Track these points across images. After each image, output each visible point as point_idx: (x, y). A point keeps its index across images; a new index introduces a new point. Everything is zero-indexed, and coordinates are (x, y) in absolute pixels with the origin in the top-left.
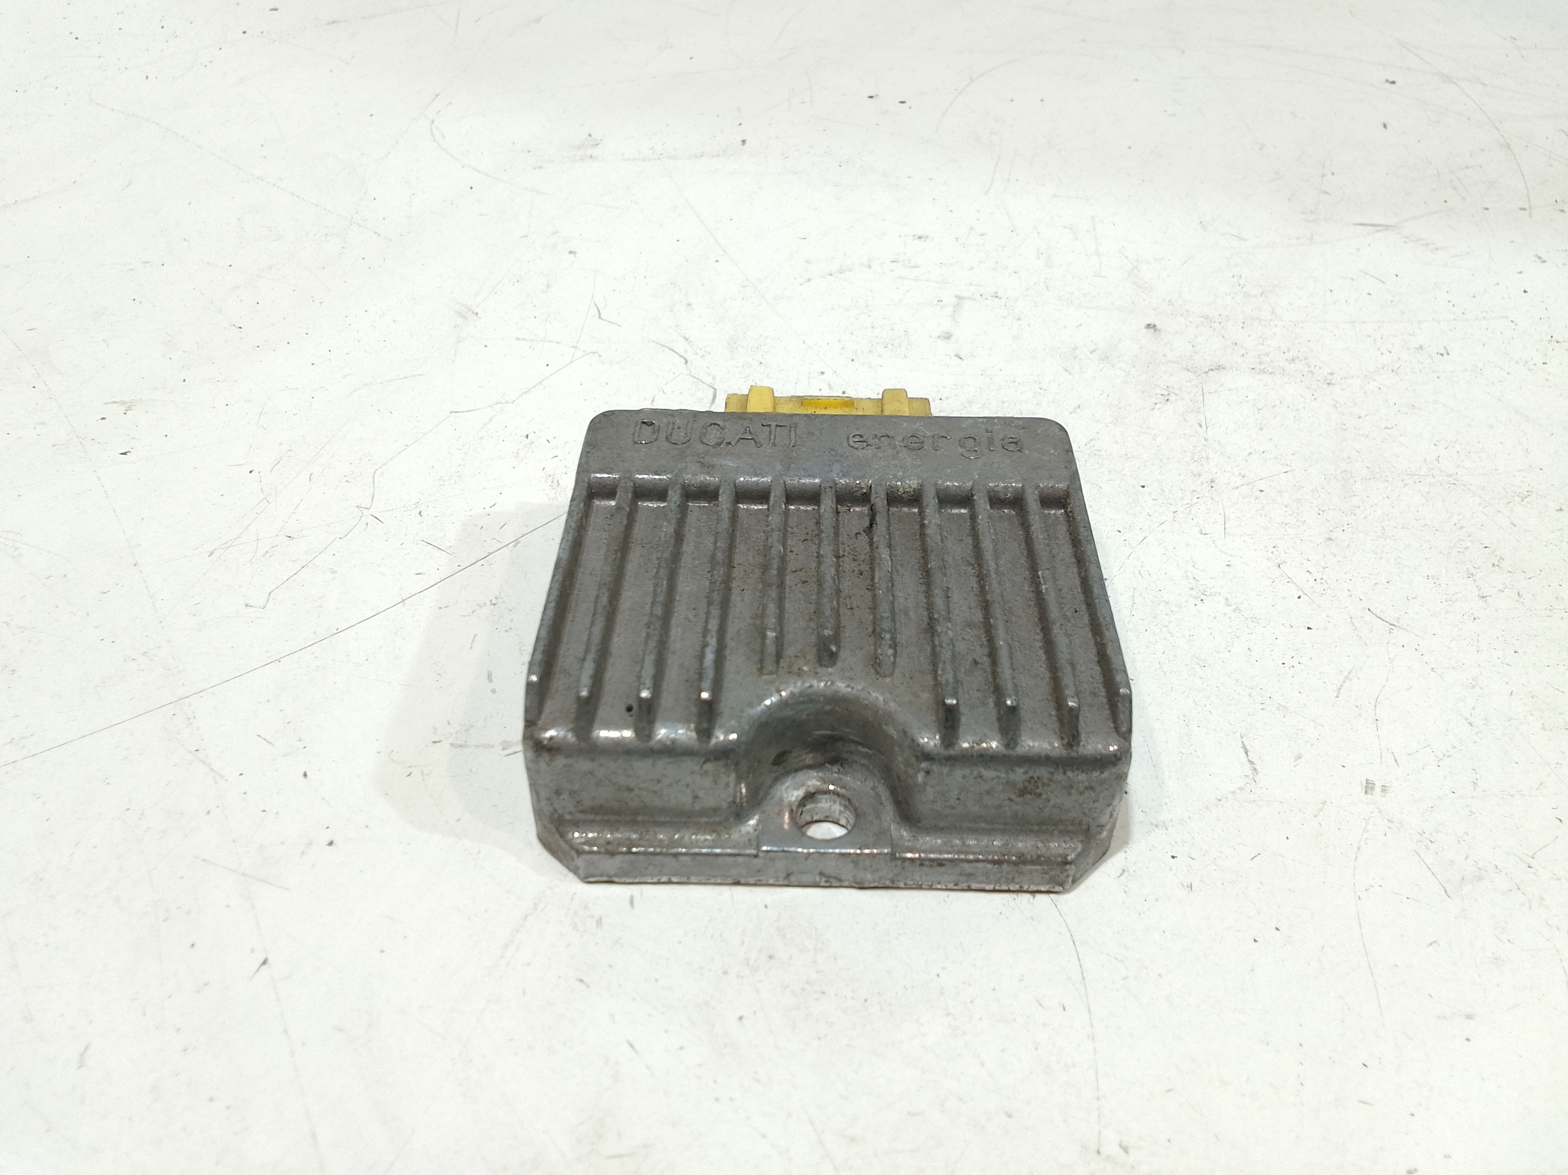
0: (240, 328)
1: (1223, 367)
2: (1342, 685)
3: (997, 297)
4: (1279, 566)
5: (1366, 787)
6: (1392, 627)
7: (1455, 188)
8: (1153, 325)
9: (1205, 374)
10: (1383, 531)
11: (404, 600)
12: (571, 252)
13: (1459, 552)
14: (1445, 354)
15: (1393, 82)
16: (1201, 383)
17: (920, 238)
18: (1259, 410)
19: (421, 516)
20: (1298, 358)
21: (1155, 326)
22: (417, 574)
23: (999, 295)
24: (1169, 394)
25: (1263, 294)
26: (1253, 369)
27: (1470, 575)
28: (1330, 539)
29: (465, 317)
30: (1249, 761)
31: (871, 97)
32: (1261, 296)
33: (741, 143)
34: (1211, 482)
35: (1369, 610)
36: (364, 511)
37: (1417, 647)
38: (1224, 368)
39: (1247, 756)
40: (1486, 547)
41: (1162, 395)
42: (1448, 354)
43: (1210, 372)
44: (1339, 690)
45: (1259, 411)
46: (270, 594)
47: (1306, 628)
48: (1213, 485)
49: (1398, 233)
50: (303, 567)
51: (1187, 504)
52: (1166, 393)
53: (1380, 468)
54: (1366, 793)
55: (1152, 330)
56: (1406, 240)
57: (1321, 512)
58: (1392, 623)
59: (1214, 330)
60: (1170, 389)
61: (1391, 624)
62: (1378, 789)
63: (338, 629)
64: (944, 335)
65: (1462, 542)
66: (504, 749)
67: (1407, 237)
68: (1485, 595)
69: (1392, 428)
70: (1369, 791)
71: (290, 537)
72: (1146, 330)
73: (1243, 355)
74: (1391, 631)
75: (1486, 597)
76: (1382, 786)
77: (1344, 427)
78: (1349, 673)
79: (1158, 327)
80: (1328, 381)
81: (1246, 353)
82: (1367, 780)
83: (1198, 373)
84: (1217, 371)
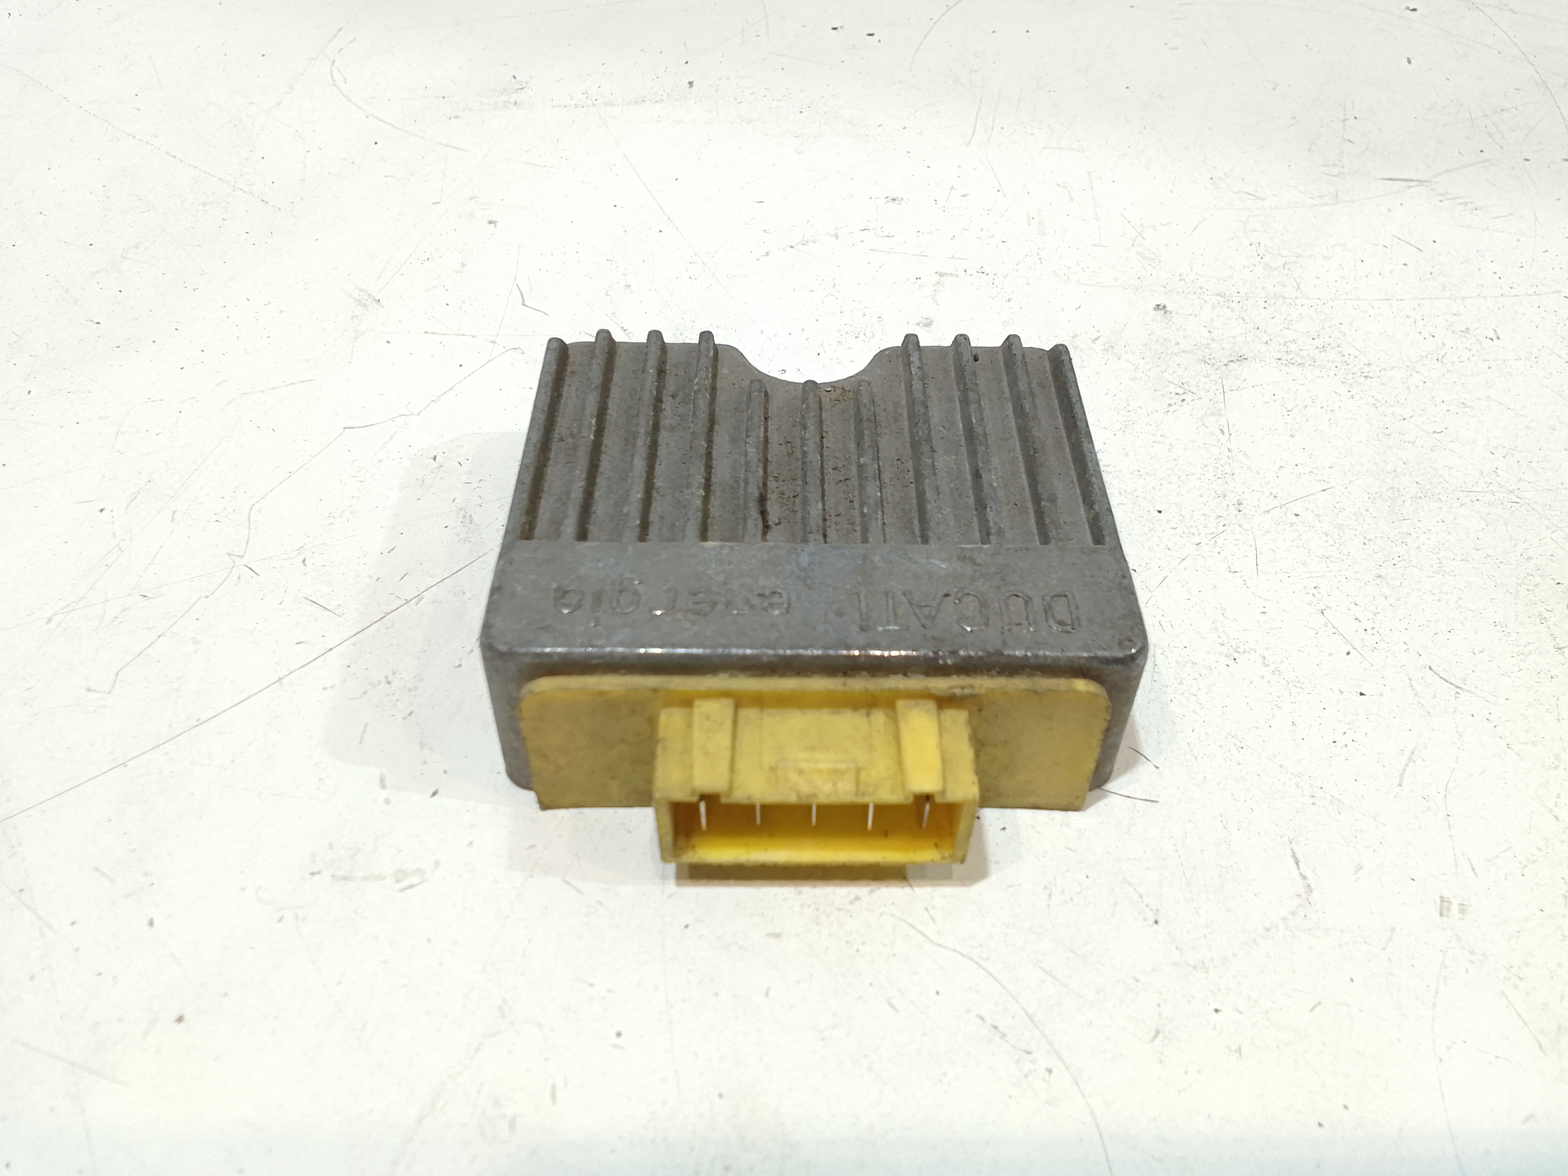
0: (98, 323)
1: (1245, 357)
2: (1404, 770)
3: (983, 273)
4: (1323, 613)
5: (1441, 906)
6: (1459, 690)
7: (1491, 136)
8: (1163, 305)
9: (1225, 367)
10: (1440, 565)
11: (280, 679)
12: (490, 222)
13: (1528, 590)
14: (1495, 339)
15: (1414, 10)
16: (1220, 378)
17: (893, 200)
18: (1288, 411)
19: (305, 565)
20: (1329, 345)
21: (1164, 307)
22: (297, 643)
23: (986, 270)
24: (1184, 393)
25: (1286, 266)
26: (1279, 359)
27: (1543, 620)
28: (1380, 576)
29: (365, 306)
30: (1301, 875)
31: (835, 29)
32: (1284, 268)
33: (688, 85)
34: (1239, 504)
35: (1430, 668)
36: (237, 560)
37: (1489, 717)
38: (1246, 359)
39: (1299, 869)
40: (1559, 583)
41: (1176, 394)
42: (1498, 338)
43: (1231, 364)
44: (1402, 776)
45: (1289, 413)
46: (117, 674)
47: (1359, 695)
48: (1241, 509)
49: (1433, 190)
50: (159, 637)
51: (1212, 534)
52: (1181, 391)
53: (1431, 483)
54: (1441, 915)
55: (1162, 312)
56: (1441, 198)
57: (1367, 542)
58: (1458, 685)
59: (1233, 311)
60: (1185, 386)
61: (1457, 687)
62: (1455, 909)
63: (198, 720)
64: (925, 321)
65: (1531, 578)
66: (398, 881)
67: (1443, 195)
68: (1562, 646)
69: (1442, 432)
70: (1445, 912)
71: (145, 596)
72: (1155, 312)
73: (1267, 343)
74: (1458, 695)
75: (1563, 648)
76: (1460, 904)
77: (1387, 432)
78: (1412, 752)
79: (1168, 308)
80: (1365, 374)
81: (1271, 340)
82: (1441, 897)
83: (1216, 367)
84: (1238, 363)
